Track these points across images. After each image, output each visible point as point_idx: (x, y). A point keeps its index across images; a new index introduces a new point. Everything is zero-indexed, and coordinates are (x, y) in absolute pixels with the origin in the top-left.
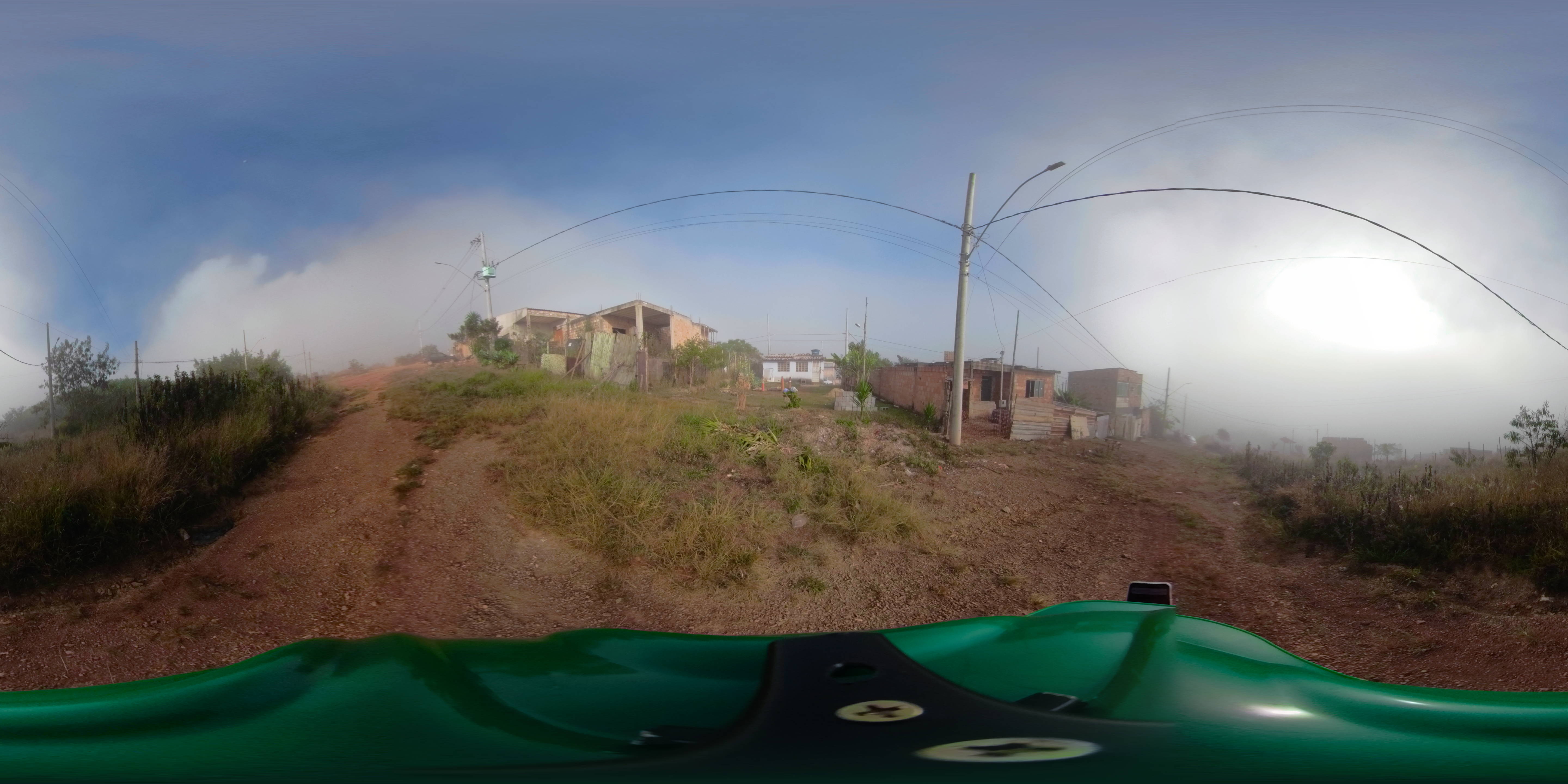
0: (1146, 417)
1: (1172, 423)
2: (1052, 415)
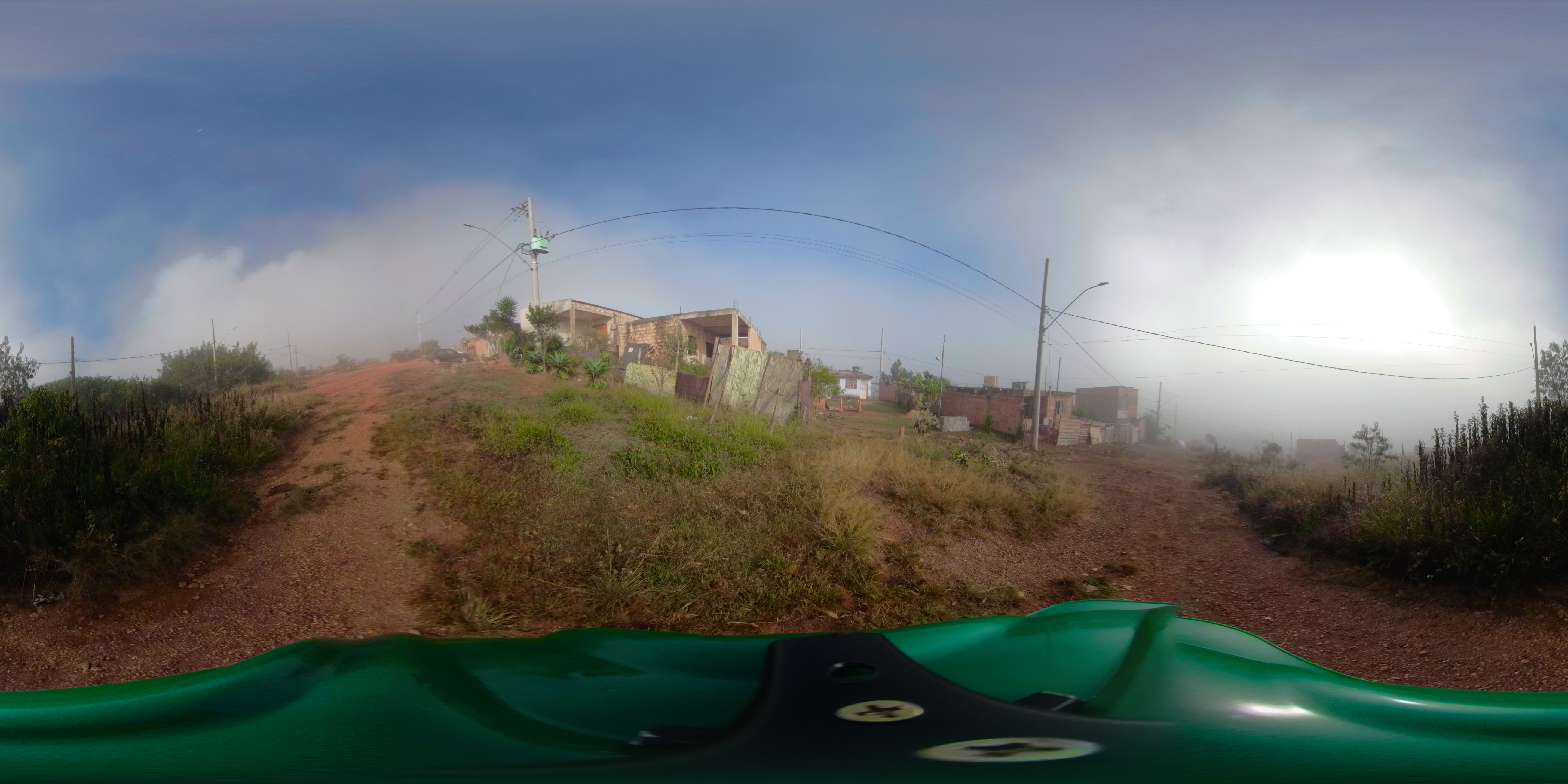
0: (1142, 425)
1: (1164, 429)
2: (1079, 428)
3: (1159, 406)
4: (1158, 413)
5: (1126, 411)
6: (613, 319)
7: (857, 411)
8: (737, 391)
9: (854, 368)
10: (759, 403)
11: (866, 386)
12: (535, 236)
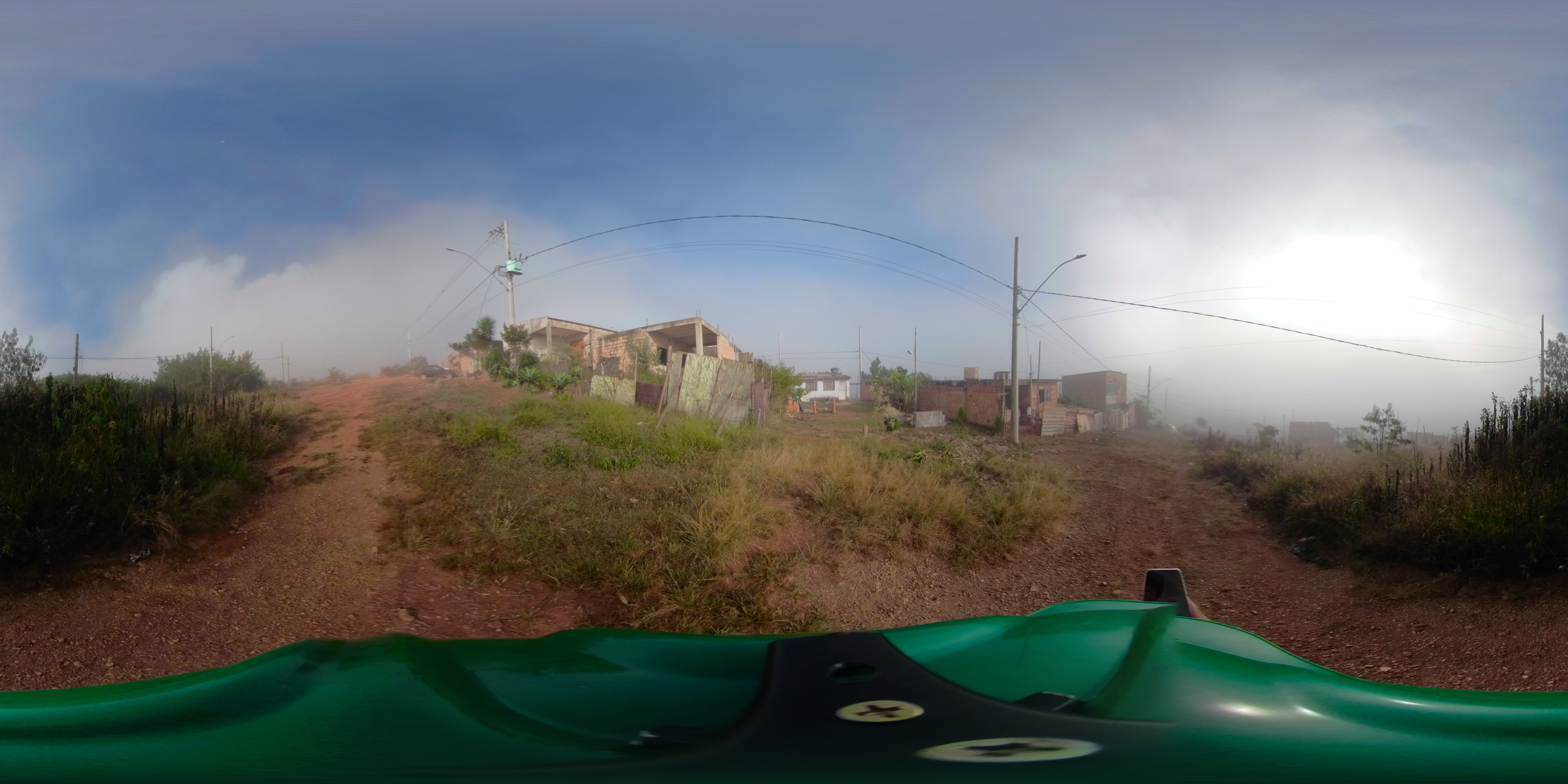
0: (1132, 410)
1: (1155, 414)
2: (1065, 416)
3: (1149, 391)
4: (1148, 397)
5: (1115, 396)
6: (589, 334)
7: (831, 412)
8: (692, 396)
9: (833, 370)
10: (714, 408)
11: (845, 387)
12: (510, 258)
